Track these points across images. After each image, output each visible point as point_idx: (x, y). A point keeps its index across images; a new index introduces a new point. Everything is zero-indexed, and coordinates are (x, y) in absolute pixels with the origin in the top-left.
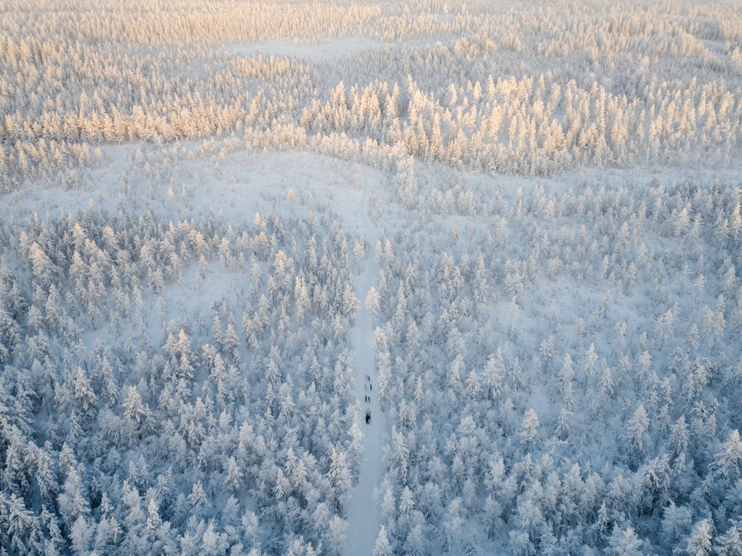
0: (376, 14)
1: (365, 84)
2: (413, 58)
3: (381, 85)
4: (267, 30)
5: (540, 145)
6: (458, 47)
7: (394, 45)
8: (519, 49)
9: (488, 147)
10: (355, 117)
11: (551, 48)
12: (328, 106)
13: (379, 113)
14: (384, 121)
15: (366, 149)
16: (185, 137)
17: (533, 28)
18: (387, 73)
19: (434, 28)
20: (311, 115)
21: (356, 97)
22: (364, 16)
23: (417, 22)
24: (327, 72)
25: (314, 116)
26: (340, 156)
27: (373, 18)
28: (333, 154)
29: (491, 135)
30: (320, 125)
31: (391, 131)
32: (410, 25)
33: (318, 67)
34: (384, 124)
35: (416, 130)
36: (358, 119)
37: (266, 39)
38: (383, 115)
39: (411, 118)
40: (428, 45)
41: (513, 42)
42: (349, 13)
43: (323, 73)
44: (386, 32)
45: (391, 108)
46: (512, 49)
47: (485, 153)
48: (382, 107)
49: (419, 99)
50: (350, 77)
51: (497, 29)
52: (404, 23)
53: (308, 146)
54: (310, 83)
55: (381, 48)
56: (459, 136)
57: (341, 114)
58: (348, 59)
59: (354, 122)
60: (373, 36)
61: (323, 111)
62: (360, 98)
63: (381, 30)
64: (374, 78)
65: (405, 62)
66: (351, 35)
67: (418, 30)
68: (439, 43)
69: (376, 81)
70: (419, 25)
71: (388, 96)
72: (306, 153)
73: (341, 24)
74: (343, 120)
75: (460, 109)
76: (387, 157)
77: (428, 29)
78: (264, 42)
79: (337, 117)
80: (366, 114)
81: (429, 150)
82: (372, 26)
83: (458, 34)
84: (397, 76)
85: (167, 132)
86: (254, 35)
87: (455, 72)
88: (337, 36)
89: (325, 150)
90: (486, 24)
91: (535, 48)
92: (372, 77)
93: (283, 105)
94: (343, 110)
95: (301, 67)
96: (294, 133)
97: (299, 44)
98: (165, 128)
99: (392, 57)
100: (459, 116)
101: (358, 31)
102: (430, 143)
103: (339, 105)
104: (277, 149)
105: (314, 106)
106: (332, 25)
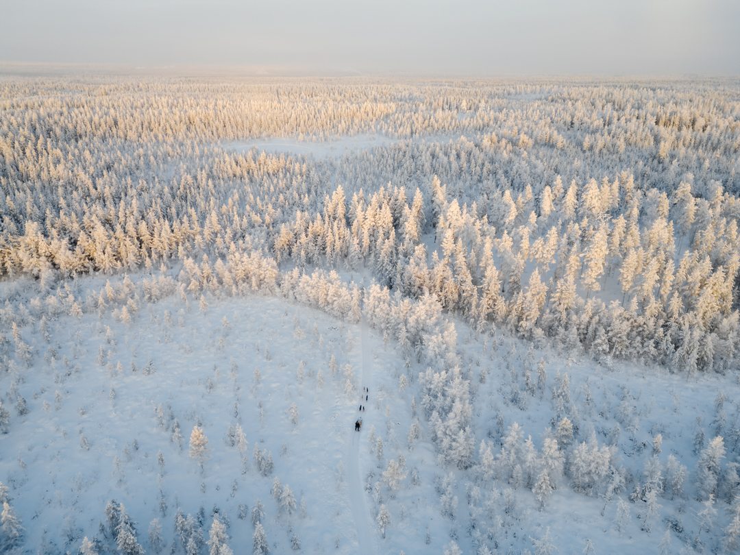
0: (391, 112)
1: (375, 187)
2: (433, 156)
3: (396, 191)
4: (272, 127)
5: (689, 307)
6: (486, 142)
7: (410, 141)
8: (559, 145)
9: (590, 306)
10: (356, 241)
11: (600, 144)
12: (318, 222)
13: (393, 233)
14: (401, 248)
15: (369, 302)
16: (96, 269)
17: (565, 123)
18: (403, 173)
19: (453, 124)
20: (292, 235)
21: (359, 208)
22: (378, 113)
23: (435, 117)
24: (329, 173)
25: (296, 236)
26: (327, 309)
27: (387, 116)
28: (315, 305)
29: (588, 281)
30: (303, 253)
31: (411, 268)
32: (427, 122)
33: (319, 166)
34: (400, 254)
35: (452, 265)
36: (360, 244)
37: (269, 136)
38: (399, 237)
39: (444, 245)
40: (451, 141)
41: (550, 137)
42: (362, 110)
43: (324, 174)
44: (402, 128)
45: (411, 226)
46: (551, 145)
47: (585, 318)
48: (396, 224)
49: (454, 215)
50: (356, 178)
51: (526, 124)
52: (421, 119)
53: (277, 290)
54: (304, 186)
55: (395, 144)
56: (531, 282)
57: (335, 234)
58: (356, 158)
59: (354, 248)
60: (387, 134)
61: (310, 230)
62: (365, 210)
63: (395, 127)
64: (386, 180)
65: (425, 159)
66: (363, 132)
67: (436, 126)
68: (463, 138)
69: (389, 185)
70: (437, 122)
71: (407, 207)
72: (276, 299)
73: (353, 121)
74: (338, 244)
75: (525, 231)
76: (406, 322)
77: (446, 125)
78: (266, 139)
79: (329, 239)
80: (373, 235)
81: (478, 306)
82: (386, 122)
83: (482, 129)
84: (415, 177)
85: (66, 263)
86: (257, 132)
87: (489, 172)
88: (347, 133)
89: (304, 298)
90: (512, 120)
91: (580, 144)
92: (384, 178)
93: (256, 218)
94: (339, 228)
95: (297, 166)
96: (260, 266)
97: (304, 141)
98: (64, 257)
99: (408, 155)
100: (525, 244)
101: (370, 128)
102: (480, 292)
103: (335, 218)
104: (230, 294)
105: (299, 221)
106: (343, 122)
